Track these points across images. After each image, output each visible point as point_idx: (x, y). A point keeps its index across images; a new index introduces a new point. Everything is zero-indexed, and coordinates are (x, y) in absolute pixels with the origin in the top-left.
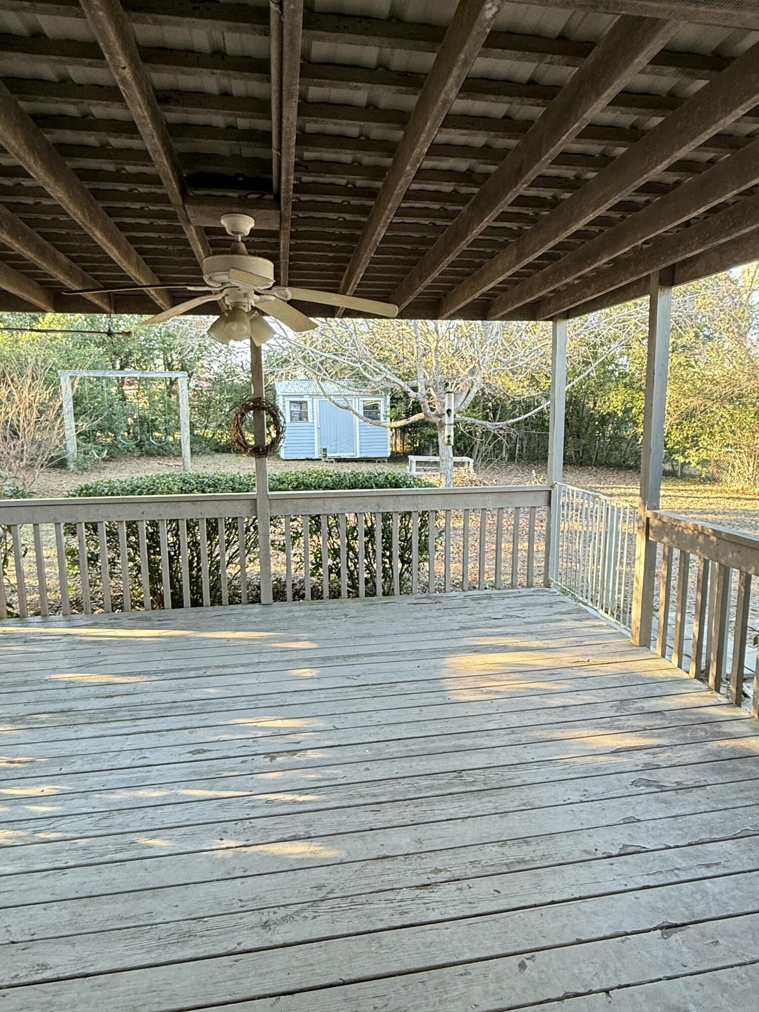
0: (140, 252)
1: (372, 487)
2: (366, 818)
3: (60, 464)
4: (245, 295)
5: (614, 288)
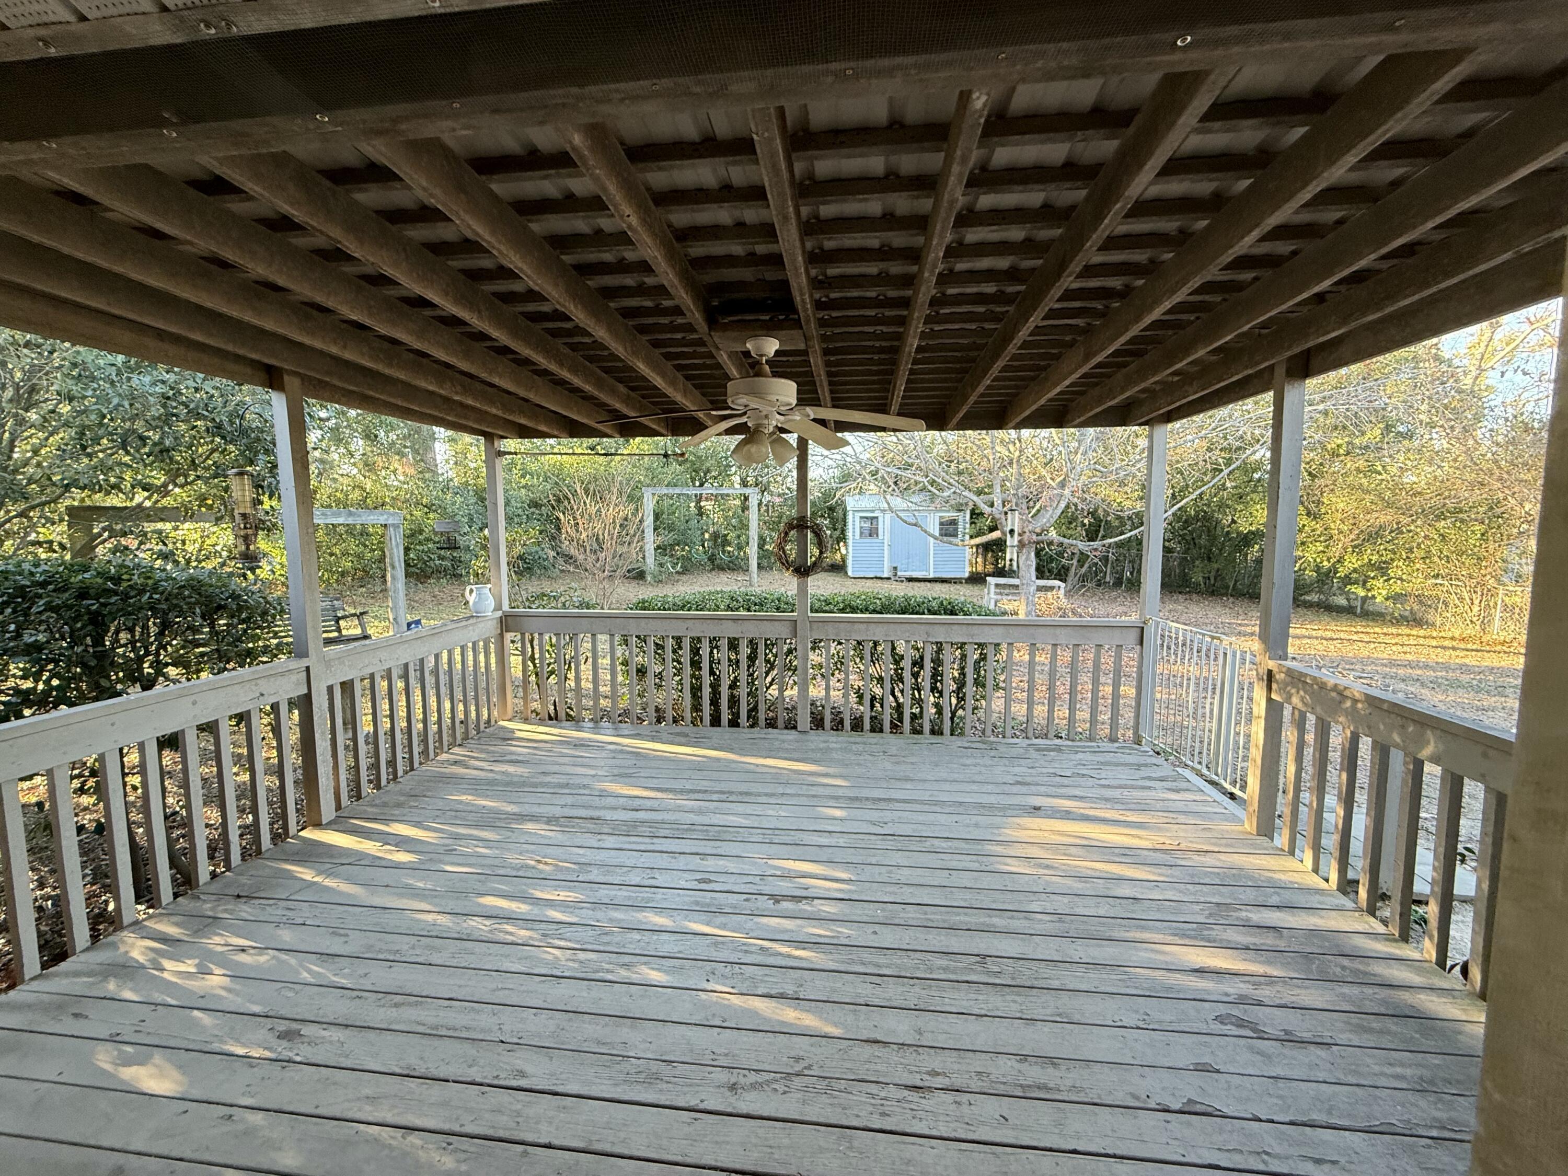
0: (687, 378)
1: (923, 613)
2: (864, 990)
3: (640, 576)
4: (767, 417)
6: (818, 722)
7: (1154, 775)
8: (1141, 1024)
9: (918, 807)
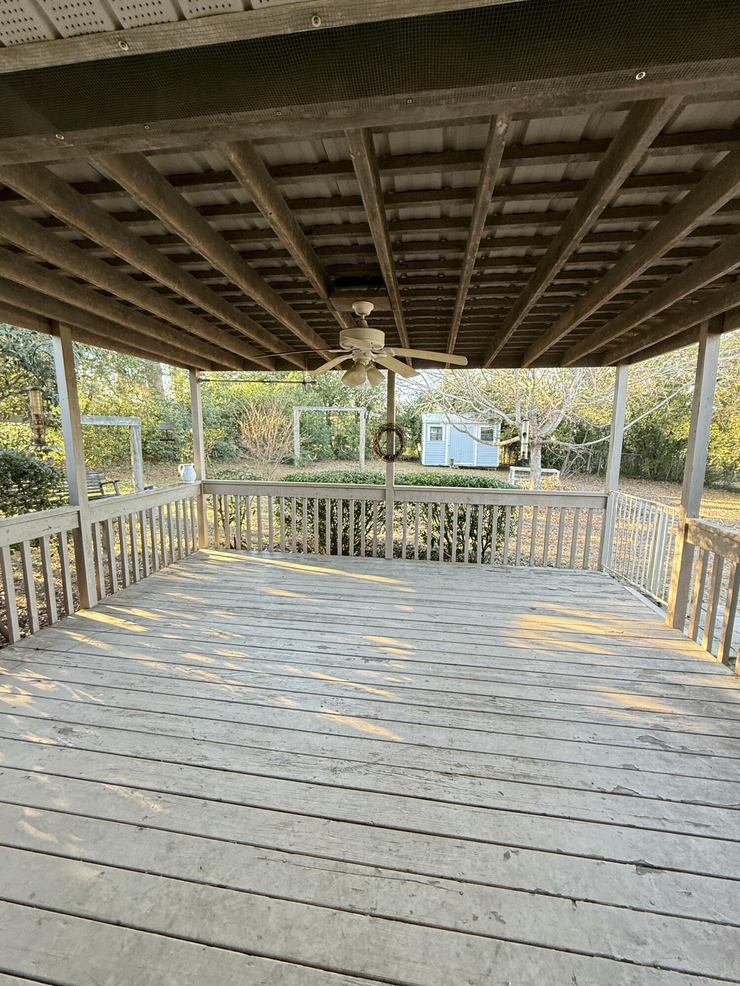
1: (467, 486)
2: (417, 715)
3: (291, 462)
4: (364, 354)
5: (666, 337)
6: (398, 554)
7: (610, 590)
8: (591, 740)
9: (458, 606)
